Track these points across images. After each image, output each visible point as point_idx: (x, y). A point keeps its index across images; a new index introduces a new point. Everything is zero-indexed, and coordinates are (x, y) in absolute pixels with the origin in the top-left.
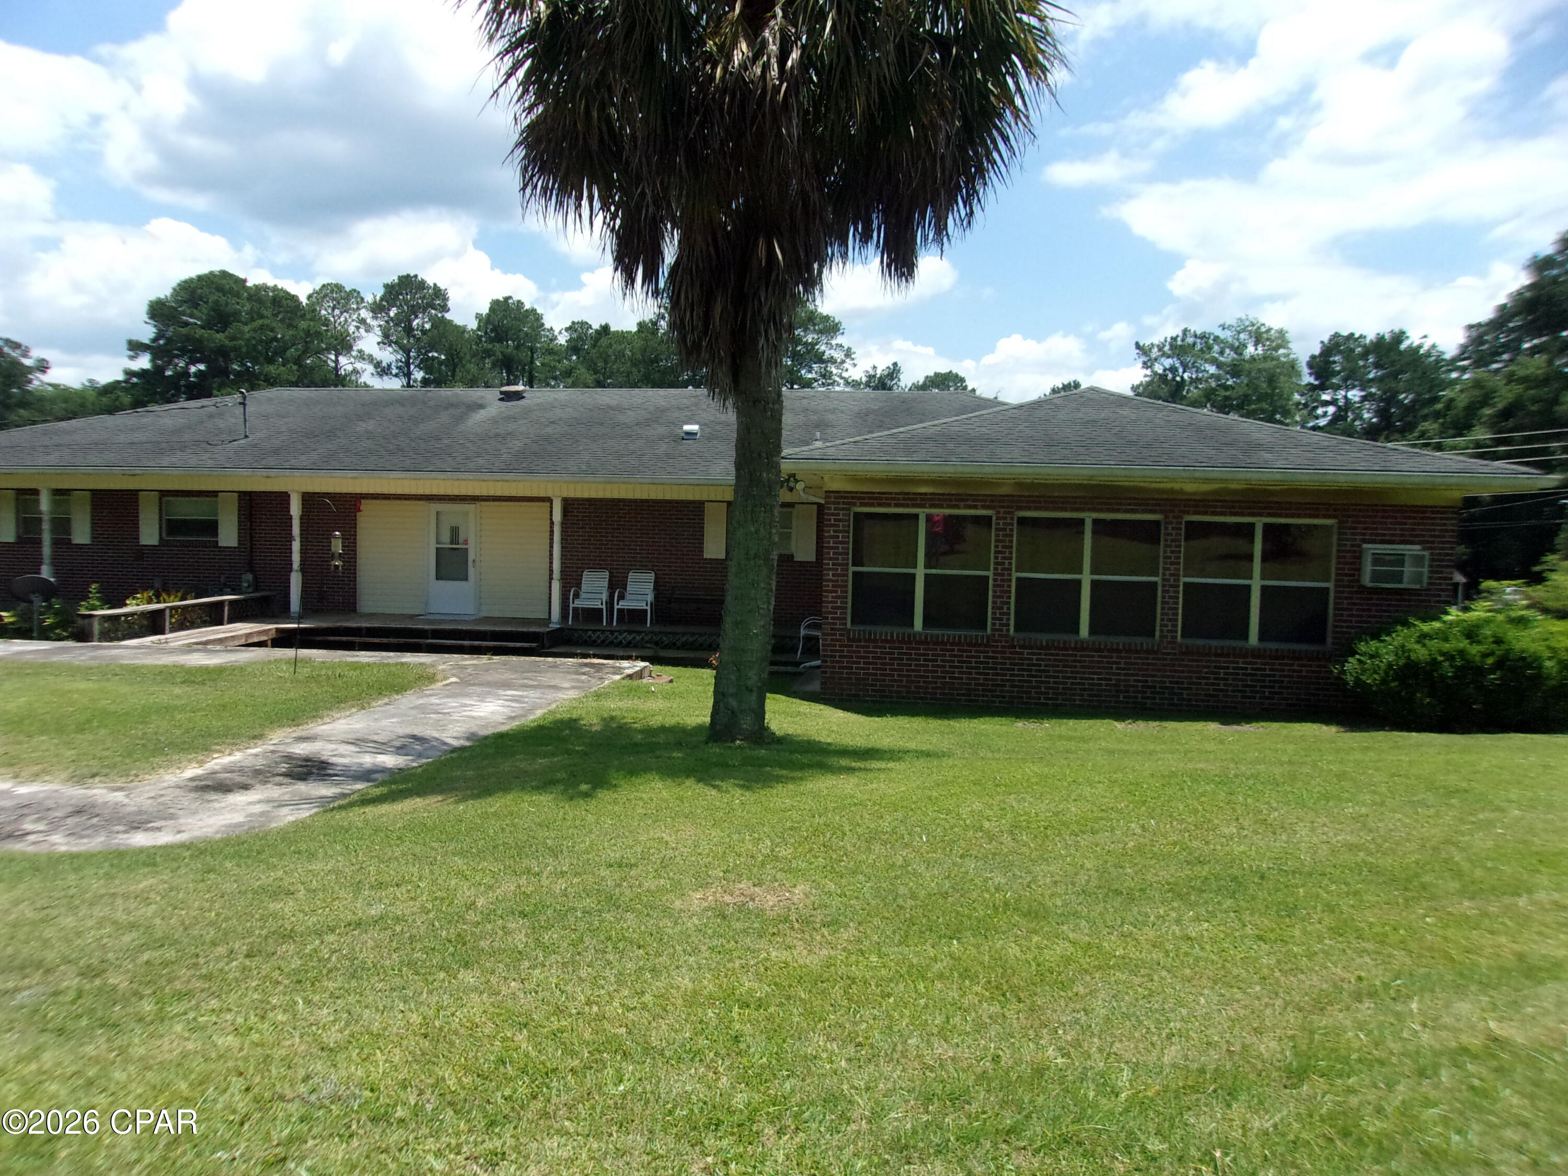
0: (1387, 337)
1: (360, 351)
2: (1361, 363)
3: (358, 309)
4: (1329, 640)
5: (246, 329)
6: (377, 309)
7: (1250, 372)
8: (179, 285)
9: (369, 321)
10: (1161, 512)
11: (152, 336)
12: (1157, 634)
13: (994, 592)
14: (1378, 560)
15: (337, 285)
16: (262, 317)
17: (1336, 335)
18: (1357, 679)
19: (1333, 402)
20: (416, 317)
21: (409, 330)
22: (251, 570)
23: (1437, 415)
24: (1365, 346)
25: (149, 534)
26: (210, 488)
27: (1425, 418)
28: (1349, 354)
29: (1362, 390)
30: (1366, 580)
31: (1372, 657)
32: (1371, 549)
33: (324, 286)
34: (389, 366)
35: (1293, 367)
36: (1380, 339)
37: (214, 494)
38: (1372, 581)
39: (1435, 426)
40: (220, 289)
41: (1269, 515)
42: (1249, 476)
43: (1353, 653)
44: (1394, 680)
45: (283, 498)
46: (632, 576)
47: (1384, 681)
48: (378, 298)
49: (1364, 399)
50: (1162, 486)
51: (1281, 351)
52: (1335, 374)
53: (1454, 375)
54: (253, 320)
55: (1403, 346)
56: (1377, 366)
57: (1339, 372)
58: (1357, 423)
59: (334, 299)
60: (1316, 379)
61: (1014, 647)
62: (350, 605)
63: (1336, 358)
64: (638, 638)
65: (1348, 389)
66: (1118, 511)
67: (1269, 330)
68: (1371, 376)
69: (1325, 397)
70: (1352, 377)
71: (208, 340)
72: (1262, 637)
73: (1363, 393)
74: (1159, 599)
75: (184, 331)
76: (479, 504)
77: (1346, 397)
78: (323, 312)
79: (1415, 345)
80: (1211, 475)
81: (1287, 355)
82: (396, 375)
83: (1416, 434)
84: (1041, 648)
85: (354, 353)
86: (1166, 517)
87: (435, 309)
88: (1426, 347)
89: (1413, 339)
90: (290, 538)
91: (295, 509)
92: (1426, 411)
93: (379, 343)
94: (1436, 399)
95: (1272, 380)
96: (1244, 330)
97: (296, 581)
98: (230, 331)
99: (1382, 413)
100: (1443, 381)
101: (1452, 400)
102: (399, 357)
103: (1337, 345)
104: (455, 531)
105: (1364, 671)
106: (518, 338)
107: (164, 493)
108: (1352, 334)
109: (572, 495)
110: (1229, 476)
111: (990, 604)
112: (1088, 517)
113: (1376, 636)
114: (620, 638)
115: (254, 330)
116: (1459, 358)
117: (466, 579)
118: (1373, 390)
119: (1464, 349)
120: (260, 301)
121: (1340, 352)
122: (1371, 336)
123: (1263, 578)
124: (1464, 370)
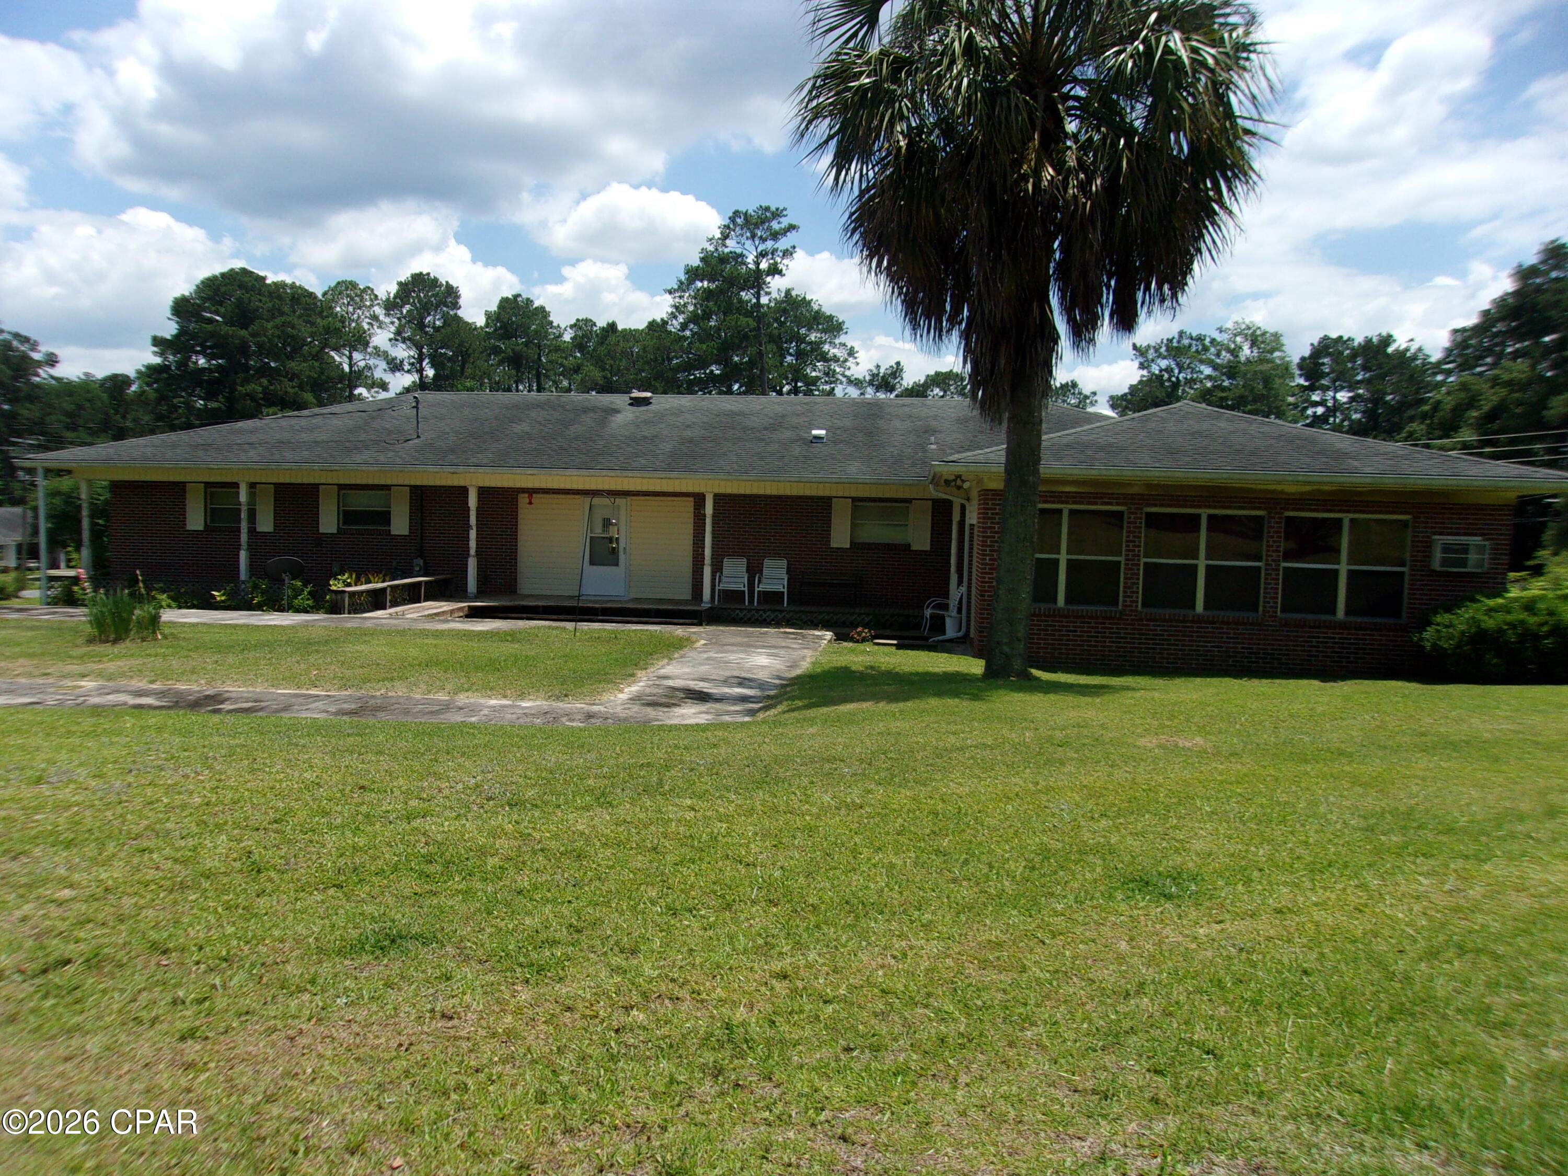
0: (1375, 340)
1: (376, 348)
2: (1349, 365)
3: (372, 306)
4: (1404, 614)
5: (269, 325)
6: (390, 306)
7: (1245, 374)
8: (203, 282)
9: (382, 318)
10: (1265, 509)
11: (175, 332)
12: (1261, 609)
13: (1125, 574)
14: (1446, 549)
15: (351, 283)
16: (282, 314)
17: (1326, 338)
18: (1434, 645)
19: (1322, 403)
20: (429, 314)
21: (421, 326)
22: (422, 557)
23: (1424, 416)
24: (1353, 349)
25: (328, 523)
26: (383, 482)
27: (1412, 419)
28: (1337, 357)
29: (1349, 391)
30: (1436, 565)
31: (1447, 627)
32: (1440, 540)
33: (339, 283)
34: (402, 362)
35: (1287, 369)
36: (1368, 341)
37: (387, 487)
38: (1442, 566)
39: (1423, 427)
40: (241, 286)
41: (1355, 512)
42: (1342, 480)
43: (1430, 624)
44: (1467, 645)
45: (463, 491)
46: (767, 562)
47: (1458, 646)
48: (392, 295)
49: (1352, 399)
50: (1269, 487)
51: (1276, 354)
52: (1323, 375)
53: (1439, 378)
54: (273, 317)
55: (1390, 350)
56: (1365, 368)
57: (1328, 374)
58: (1346, 423)
59: (348, 296)
60: (1306, 380)
61: (1141, 620)
62: (510, 587)
63: (1326, 360)
64: (780, 616)
65: (1336, 390)
66: (1230, 508)
67: (1264, 334)
68: (1359, 378)
69: (1315, 397)
70: (1342, 379)
71: (232, 337)
72: (1348, 612)
73: (1351, 394)
74: (1262, 580)
75: (209, 327)
76: (629, 498)
77: (1334, 398)
78: (338, 309)
79: (1402, 348)
80: (1310, 479)
81: (1282, 358)
82: (409, 371)
83: (1404, 435)
84: (1165, 620)
85: (369, 350)
86: (1269, 513)
87: (447, 307)
88: (1413, 350)
89: (1400, 342)
90: (469, 527)
91: (473, 502)
92: (1411, 412)
93: (390, 340)
94: (1424, 401)
95: (1267, 381)
96: (1239, 334)
97: (472, 565)
98: (254, 327)
99: (1371, 414)
100: (1429, 383)
101: (1438, 403)
102: (412, 353)
103: (1326, 347)
104: (607, 523)
105: (1439, 639)
106: (527, 335)
107: (341, 487)
108: (1341, 337)
109: (722, 491)
110: (1325, 479)
111: (1122, 584)
112: (1204, 513)
113: (1448, 610)
114: (765, 616)
115: (277, 327)
116: (1443, 361)
117: (617, 565)
118: (1361, 391)
119: (1449, 351)
120: (280, 298)
121: (1329, 354)
122: (1359, 340)
123: (1348, 564)
124: (1449, 373)
